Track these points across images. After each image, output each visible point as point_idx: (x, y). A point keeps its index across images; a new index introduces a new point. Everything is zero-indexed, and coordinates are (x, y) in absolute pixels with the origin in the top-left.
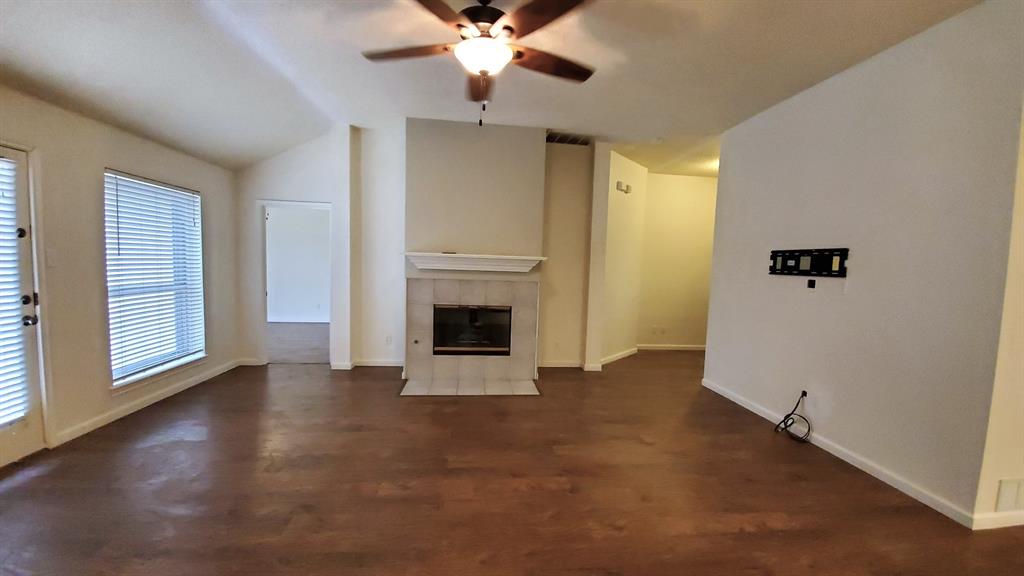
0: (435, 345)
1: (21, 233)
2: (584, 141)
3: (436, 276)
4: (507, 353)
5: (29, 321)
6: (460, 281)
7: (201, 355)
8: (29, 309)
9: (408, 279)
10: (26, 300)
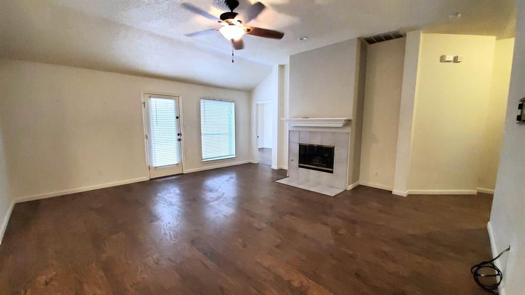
0: (299, 163)
1: (177, 118)
2: (400, 36)
3: (301, 129)
4: (332, 172)
5: (179, 140)
6: (310, 132)
7: (234, 156)
8: (179, 137)
9: (289, 131)
10: (179, 135)
